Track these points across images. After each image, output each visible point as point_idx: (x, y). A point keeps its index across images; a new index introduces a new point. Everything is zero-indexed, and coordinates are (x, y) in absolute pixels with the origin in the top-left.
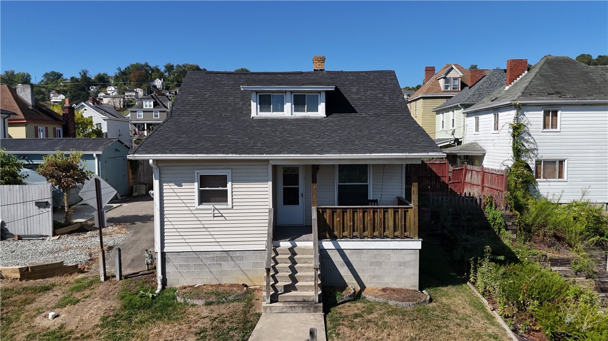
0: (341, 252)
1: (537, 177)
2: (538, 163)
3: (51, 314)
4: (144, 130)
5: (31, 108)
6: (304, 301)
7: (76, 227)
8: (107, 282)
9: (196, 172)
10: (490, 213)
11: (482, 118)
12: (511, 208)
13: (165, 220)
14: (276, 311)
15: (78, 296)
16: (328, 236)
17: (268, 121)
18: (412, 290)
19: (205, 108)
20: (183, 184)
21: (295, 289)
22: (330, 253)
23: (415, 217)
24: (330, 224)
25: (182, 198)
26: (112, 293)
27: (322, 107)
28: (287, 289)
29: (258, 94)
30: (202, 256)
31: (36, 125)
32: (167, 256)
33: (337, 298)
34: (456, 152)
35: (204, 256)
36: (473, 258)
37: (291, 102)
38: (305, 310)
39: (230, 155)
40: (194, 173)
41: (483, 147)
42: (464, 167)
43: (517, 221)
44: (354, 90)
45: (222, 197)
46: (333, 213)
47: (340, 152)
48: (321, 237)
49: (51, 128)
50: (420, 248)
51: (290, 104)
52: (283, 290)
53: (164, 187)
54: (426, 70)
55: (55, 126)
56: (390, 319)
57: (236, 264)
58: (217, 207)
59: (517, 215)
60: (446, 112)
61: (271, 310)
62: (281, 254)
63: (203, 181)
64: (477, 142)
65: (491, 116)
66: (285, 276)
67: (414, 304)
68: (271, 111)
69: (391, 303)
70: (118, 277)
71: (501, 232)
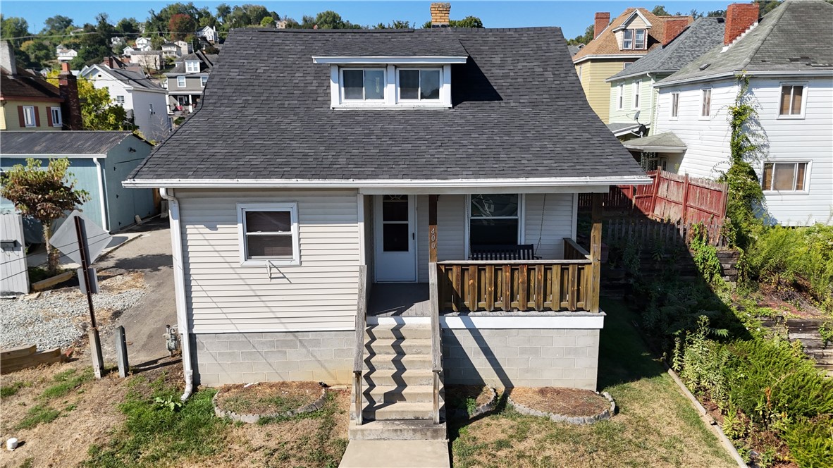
0: (475, 333)
1: (765, 188)
2: (768, 166)
3: (11, 442)
4: (188, 104)
5: (11, 77)
6: (417, 419)
7: (64, 277)
8: (106, 380)
9: (239, 206)
10: (698, 251)
11: (683, 95)
12: (731, 242)
13: (193, 283)
14: (372, 437)
15: (57, 405)
16: (454, 308)
17: (358, 115)
18: (586, 391)
19: (256, 91)
20: (218, 226)
21: (402, 399)
22: (457, 334)
23: (594, 277)
24: (458, 290)
25: (218, 248)
26: (111, 401)
27: (445, 90)
28: (390, 398)
29: (342, 70)
30: (255, 339)
31: (20, 104)
32: (199, 339)
33: (469, 409)
34: (642, 148)
35: (257, 339)
36: (680, 331)
37: (395, 83)
38: (418, 435)
39: (294, 181)
40: (236, 208)
41: (682, 140)
42: (656, 174)
43: (739, 262)
44: (497, 60)
45: (284, 246)
46: (463, 271)
47: (476, 175)
48: (444, 310)
49: (42, 108)
50: (602, 327)
51: (394, 85)
52: (383, 400)
53: (188, 231)
54: (597, 18)
55: (48, 105)
56: (554, 450)
57: (308, 351)
58: (275, 263)
59: (740, 254)
60: (626, 84)
61: (363, 435)
62: (380, 338)
63: (252, 221)
64: (674, 132)
65: (699, 94)
66: (387, 377)
67: (591, 420)
68: (362, 98)
69: (555, 418)
70: (122, 372)
71: (714, 279)
